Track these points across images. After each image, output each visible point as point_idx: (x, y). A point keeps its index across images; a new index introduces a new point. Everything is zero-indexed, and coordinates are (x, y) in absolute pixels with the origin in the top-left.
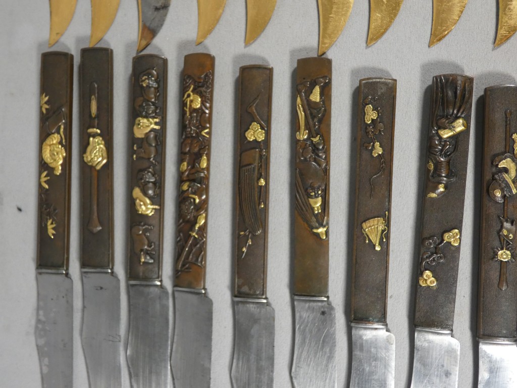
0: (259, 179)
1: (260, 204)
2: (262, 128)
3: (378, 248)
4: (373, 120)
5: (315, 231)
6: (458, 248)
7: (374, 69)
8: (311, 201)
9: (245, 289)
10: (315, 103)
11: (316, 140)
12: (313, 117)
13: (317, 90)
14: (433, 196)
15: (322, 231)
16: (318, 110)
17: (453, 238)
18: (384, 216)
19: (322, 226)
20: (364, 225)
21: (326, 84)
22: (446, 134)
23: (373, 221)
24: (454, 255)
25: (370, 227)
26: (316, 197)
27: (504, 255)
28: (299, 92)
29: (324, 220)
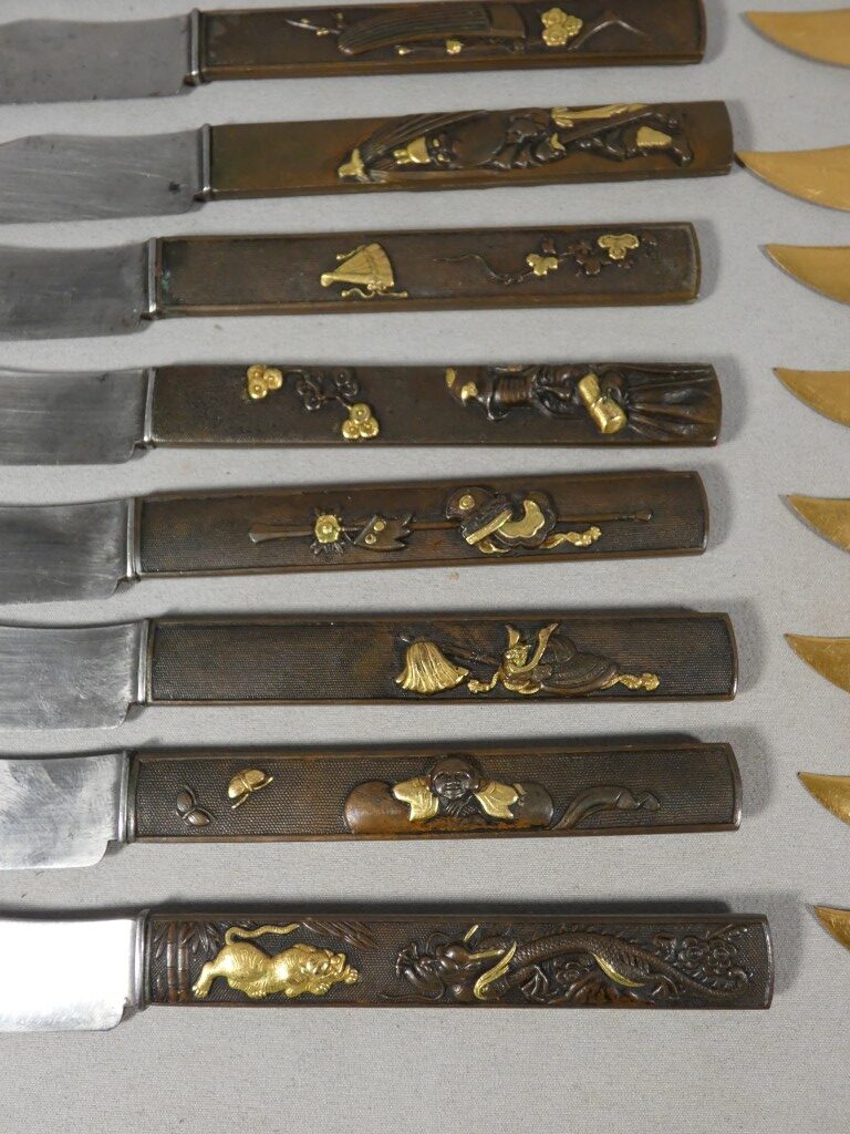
0: (460, 39)
1: (404, 45)
2: (571, 41)
3: (325, 279)
4: (606, 251)
5: (356, 154)
6: (337, 441)
8: (420, 145)
9: (218, 30)
10: (635, 137)
11: (555, 143)
12: (603, 135)
13: (661, 140)
14: (451, 378)
15: (355, 167)
16: (619, 143)
17: (359, 422)
18: (398, 289)
19: (366, 170)
20: (374, 248)
21: (677, 159)
22: (587, 389)
23: (384, 264)
24: (322, 430)
25: (370, 259)
26: (430, 151)
27: (327, 529)
28: (655, 107)
29: (381, 176)
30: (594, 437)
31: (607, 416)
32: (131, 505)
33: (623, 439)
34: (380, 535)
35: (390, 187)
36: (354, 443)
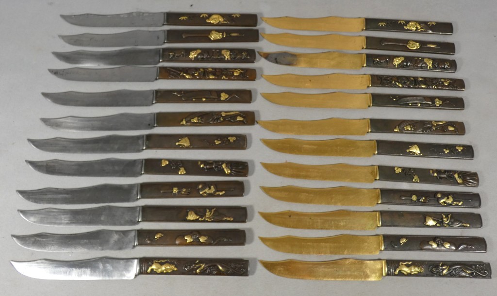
0: (205, 98)
1: (194, 98)
2: (226, 99)
3: (177, 144)
4: (229, 140)
5: (184, 120)
6: (177, 174)
7: (251, 142)
8: (196, 118)
9: (159, 94)
10: (236, 118)
11: (222, 119)
12: (231, 118)
13: (242, 119)
14: (199, 163)
15: (184, 122)
16: (233, 120)
17: (182, 171)
18: (190, 146)
19: (186, 123)
20: (186, 138)
21: (244, 123)
22: (224, 166)
23: (188, 141)
24: (175, 172)
25: (186, 140)
26: (198, 120)
27: (175, 190)
28: (241, 112)
29: (189, 124)
30: (224, 174)
31: (227, 171)
32: (139, 185)
33: (230, 175)
34: (185, 192)
35: (190, 126)
36: (181, 175)
